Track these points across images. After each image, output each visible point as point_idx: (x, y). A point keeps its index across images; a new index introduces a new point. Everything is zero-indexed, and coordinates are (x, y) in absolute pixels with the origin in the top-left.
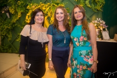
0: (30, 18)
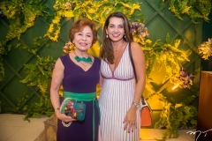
0: (58, 32)
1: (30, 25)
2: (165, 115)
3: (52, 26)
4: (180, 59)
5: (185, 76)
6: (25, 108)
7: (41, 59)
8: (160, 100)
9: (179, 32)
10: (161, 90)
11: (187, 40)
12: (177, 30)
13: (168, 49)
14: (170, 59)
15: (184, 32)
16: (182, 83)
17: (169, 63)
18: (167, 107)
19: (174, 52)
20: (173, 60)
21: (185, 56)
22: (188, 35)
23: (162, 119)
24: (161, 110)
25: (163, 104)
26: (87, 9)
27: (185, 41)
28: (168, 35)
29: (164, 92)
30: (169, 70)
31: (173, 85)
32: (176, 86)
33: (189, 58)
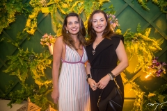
1: (10, 21)
2: (138, 104)
3: (29, 21)
4: (151, 48)
5: (158, 65)
6: (11, 95)
7: (21, 51)
8: (133, 88)
9: (150, 22)
10: (134, 78)
11: (159, 29)
12: (148, 20)
13: (139, 38)
14: (141, 48)
15: (155, 21)
16: (154, 71)
17: (141, 52)
18: (140, 96)
19: (145, 41)
20: (144, 49)
21: (156, 44)
22: (159, 24)
23: (136, 107)
24: (134, 99)
25: (136, 92)
26: (60, 5)
27: (156, 31)
28: (139, 25)
29: (137, 81)
30: (140, 59)
31: (146, 74)
32: (148, 75)
33: (161, 47)
